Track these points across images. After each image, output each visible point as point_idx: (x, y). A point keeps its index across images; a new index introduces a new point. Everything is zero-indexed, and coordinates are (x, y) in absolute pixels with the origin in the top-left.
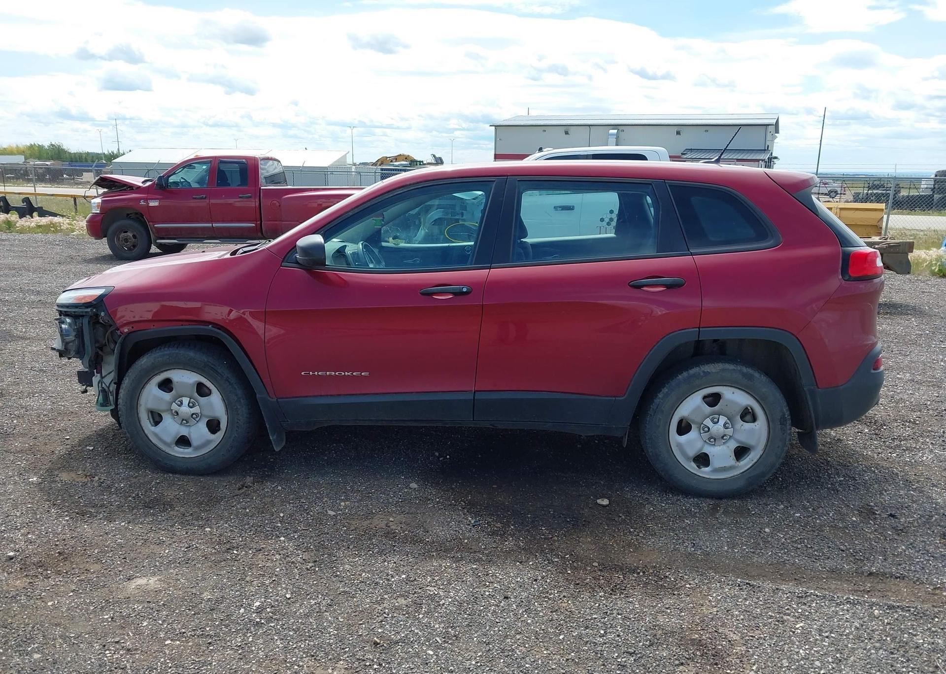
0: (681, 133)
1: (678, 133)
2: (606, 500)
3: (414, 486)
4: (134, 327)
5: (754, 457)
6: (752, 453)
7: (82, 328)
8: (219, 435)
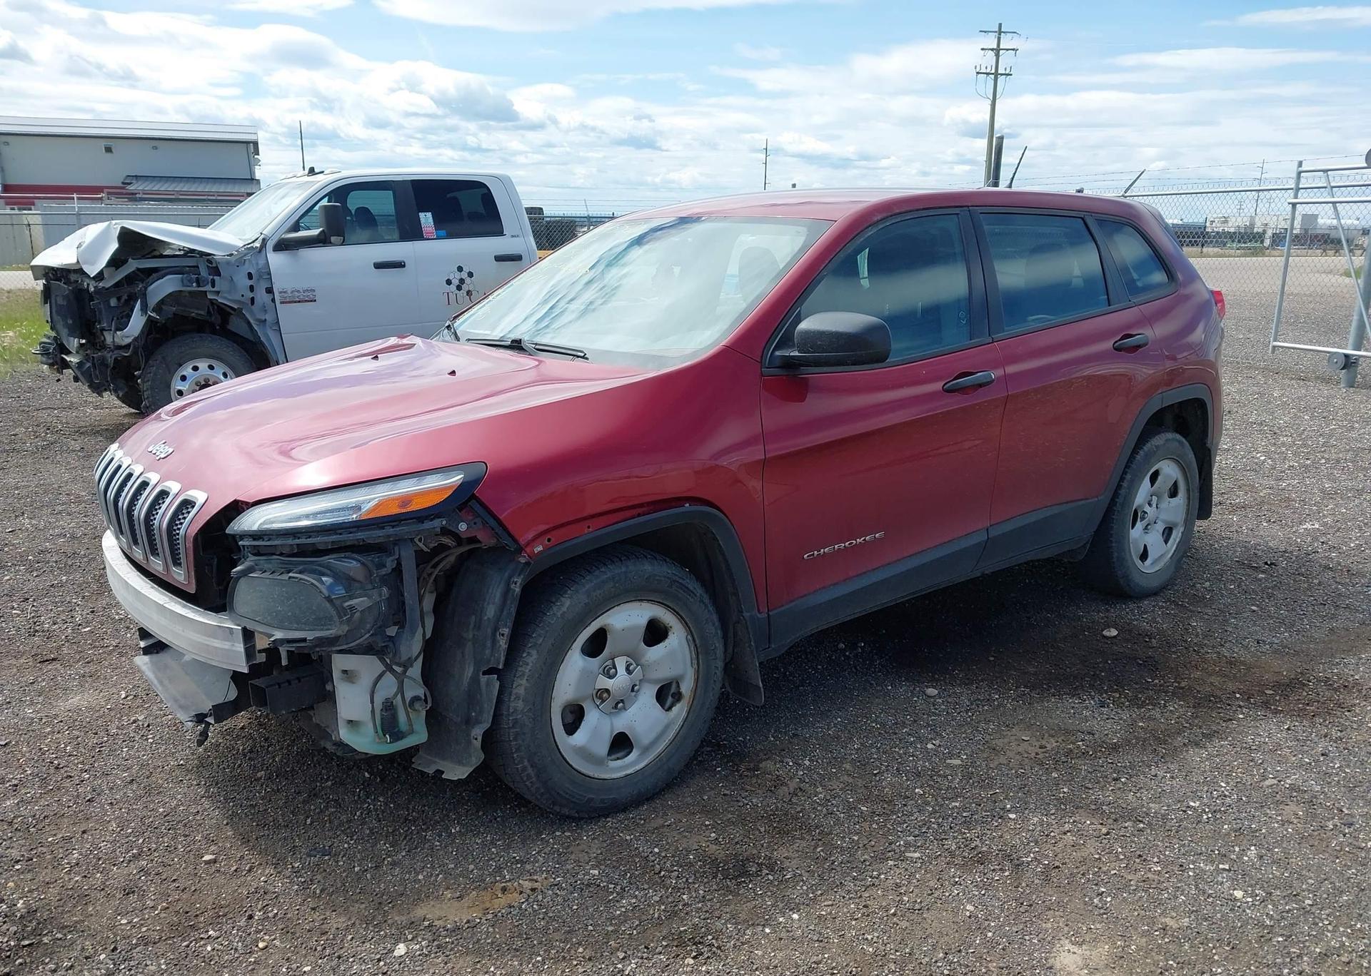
0: (113, 150)
1: (108, 150)
2: (1112, 630)
3: (932, 691)
4: (553, 539)
5: (1176, 535)
6: (1174, 533)
7: (398, 570)
8: (680, 710)
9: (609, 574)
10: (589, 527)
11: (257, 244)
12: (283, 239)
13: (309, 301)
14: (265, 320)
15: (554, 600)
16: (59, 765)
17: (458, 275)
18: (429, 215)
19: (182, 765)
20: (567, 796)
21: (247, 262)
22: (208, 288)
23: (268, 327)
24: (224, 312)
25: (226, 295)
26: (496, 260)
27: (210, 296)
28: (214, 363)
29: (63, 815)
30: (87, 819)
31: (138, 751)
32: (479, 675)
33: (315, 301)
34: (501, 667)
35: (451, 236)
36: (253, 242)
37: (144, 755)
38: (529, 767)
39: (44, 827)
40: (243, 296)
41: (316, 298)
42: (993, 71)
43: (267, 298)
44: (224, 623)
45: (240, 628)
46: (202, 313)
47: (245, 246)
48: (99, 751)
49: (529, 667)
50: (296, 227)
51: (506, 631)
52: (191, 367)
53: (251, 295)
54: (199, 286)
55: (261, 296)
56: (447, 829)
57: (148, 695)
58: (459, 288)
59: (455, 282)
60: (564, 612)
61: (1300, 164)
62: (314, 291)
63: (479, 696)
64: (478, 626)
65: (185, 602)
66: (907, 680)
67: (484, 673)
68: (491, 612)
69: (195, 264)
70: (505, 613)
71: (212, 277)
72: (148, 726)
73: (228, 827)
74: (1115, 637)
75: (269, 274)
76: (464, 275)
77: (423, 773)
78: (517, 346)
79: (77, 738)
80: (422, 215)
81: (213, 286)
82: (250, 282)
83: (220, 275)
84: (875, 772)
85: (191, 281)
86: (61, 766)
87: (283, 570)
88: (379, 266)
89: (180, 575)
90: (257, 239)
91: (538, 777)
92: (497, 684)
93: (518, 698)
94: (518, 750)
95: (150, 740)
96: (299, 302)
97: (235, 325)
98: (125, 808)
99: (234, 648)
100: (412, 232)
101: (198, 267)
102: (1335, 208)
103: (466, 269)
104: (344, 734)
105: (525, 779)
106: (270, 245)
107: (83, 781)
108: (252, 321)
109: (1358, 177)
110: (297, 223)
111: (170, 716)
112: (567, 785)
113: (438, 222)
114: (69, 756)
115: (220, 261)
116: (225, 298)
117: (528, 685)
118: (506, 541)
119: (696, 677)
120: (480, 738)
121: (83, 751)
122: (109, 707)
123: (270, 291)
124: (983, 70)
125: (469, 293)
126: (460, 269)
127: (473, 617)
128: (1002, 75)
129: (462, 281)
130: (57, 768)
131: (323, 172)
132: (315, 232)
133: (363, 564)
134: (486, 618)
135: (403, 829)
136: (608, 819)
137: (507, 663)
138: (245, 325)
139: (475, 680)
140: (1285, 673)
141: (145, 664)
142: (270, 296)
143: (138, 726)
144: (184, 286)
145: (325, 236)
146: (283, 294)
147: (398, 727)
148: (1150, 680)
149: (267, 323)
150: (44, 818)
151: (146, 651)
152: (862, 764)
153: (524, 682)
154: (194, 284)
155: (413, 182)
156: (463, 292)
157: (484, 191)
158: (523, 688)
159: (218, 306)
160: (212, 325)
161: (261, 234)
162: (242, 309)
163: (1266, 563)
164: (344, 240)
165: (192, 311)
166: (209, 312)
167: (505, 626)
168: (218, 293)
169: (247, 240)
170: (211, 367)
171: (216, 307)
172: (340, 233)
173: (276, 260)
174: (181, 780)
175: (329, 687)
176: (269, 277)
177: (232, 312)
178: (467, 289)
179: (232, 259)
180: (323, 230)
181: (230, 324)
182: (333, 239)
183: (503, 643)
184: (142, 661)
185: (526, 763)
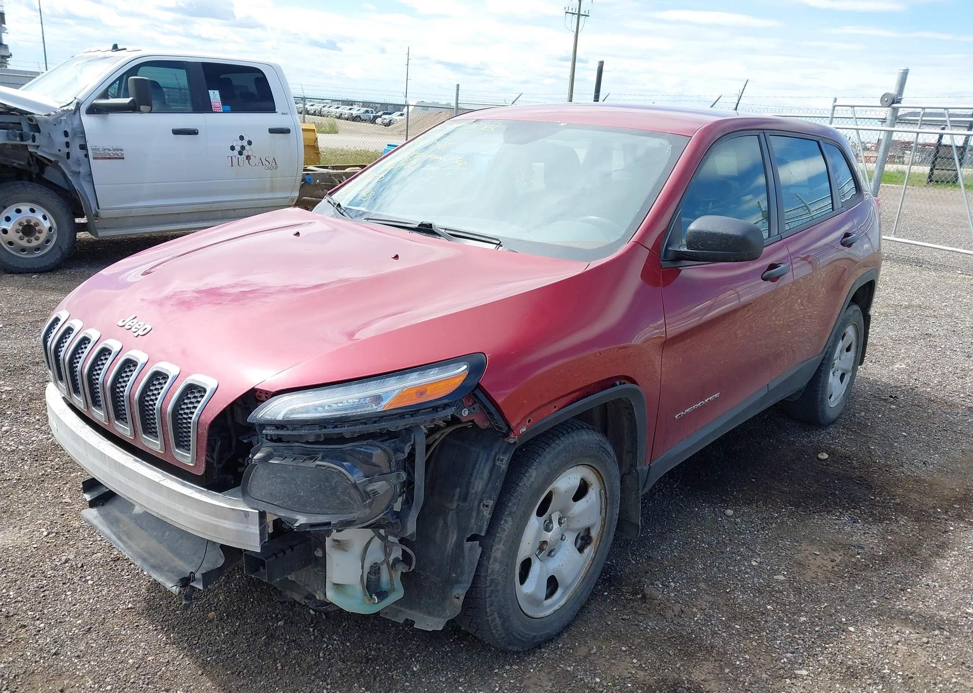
2: (824, 454)
3: (730, 512)
4: (532, 420)
5: (847, 378)
6: (846, 376)
7: (412, 455)
8: (589, 551)
9: (562, 446)
10: (555, 407)
11: (72, 107)
12: (95, 104)
13: (118, 158)
14: (79, 172)
15: (524, 471)
16: (8, 613)
17: (240, 143)
18: (217, 92)
19: (131, 608)
20: (519, 637)
21: (63, 123)
22: (29, 142)
23: (82, 179)
24: (42, 163)
25: (45, 149)
26: (270, 132)
27: (31, 150)
28: (35, 207)
29: (33, 673)
30: (60, 675)
31: (82, 595)
32: (463, 541)
33: (123, 158)
34: (483, 534)
35: (234, 110)
36: (68, 105)
37: (89, 599)
38: (497, 618)
39: (17, 688)
40: (59, 150)
41: (124, 156)
42: (577, 12)
43: (81, 153)
44: (236, 506)
45: (257, 511)
46: (23, 163)
47: (61, 107)
48: (44, 596)
49: (506, 533)
50: (105, 95)
51: (491, 503)
52: (15, 209)
53: (67, 150)
54: (22, 140)
55: (76, 152)
56: (409, 668)
57: (69, 531)
58: (240, 153)
59: (238, 148)
60: (532, 482)
61: (835, 100)
62: (122, 150)
63: (461, 560)
64: (464, 497)
65: (181, 480)
66: (704, 501)
67: (468, 540)
68: (478, 485)
69: (17, 121)
70: (490, 486)
71: (33, 133)
72: (82, 566)
73: (204, 677)
74: (826, 459)
75: (83, 133)
76: (245, 143)
77: (394, 623)
78: (426, 229)
79: (16, 581)
80: (211, 92)
81: (34, 141)
82: (67, 140)
83: (39, 131)
84: (728, 590)
85: (15, 136)
86: (11, 614)
87: (305, 457)
88: (176, 132)
89: (186, 458)
90: (71, 103)
91: (503, 624)
92: (479, 550)
93: (495, 560)
94: (491, 605)
95: (90, 582)
96: (109, 158)
97: (50, 174)
98: (94, 660)
99: (248, 530)
100: (204, 107)
101: (20, 124)
102: (858, 133)
103: (246, 139)
104: (331, 596)
105: (492, 628)
106: (83, 109)
107: (39, 631)
108: (66, 172)
109: (873, 113)
110: (106, 90)
111: (99, 555)
112: (521, 628)
113: (224, 99)
114: (16, 602)
115: (39, 119)
116: (45, 152)
117: (504, 549)
118: (502, 424)
119: (603, 523)
120: (462, 598)
121: (27, 596)
122: (35, 546)
123: (83, 147)
124: (570, 11)
125: (248, 157)
126: (242, 138)
127: (458, 490)
128: (583, 15)
129: (243, 148)
130: (7, 617)
131: (125, 49)
132: (126, 101)
133: (384, 450)
134: (474, 491)
135: (369, 670)
136: (543, 650)
137: (488, 531)
138: (58, 174)
139: (459, 546)
140: (958, 490)
141: (95, 518)
142: (84, 152)
143: (72, 566)
144: (9, 139)
145: (135, 103)
146: (95, 152)
147: (380, 587)
148: (873, 498)
149: (81, 175)
150: (15, 677)
151: (93, 504)
152: (713, 584)
153: (501, 546)
154: (18, 139)
155: (203, 63)
156: (244, 156)
157: (260, 75)
158: (500, 551)
159: (37, 158)
160: (30, 174)
161: (75, 98)
162: (58, 162)
163: (891, 397)
164: (151, 110)
165: (15, 161)
166: (29, 163)
167: (490, 498)
168: (38, 147)
169: (63, 103)
170: (32, 211)
171: (35, 159)
172: (149, 104)
173: (89, 122)
174: (137, 626)
175: (319, 553)
176: (83, 135)
177: (49, 164)
178: (247, 154)
179: (50, 119)
180: (133, 100)
181: (46, 173)
182: (142, 107)
183: (487, 513)
184: (91, 514)
185: (496, 615)
